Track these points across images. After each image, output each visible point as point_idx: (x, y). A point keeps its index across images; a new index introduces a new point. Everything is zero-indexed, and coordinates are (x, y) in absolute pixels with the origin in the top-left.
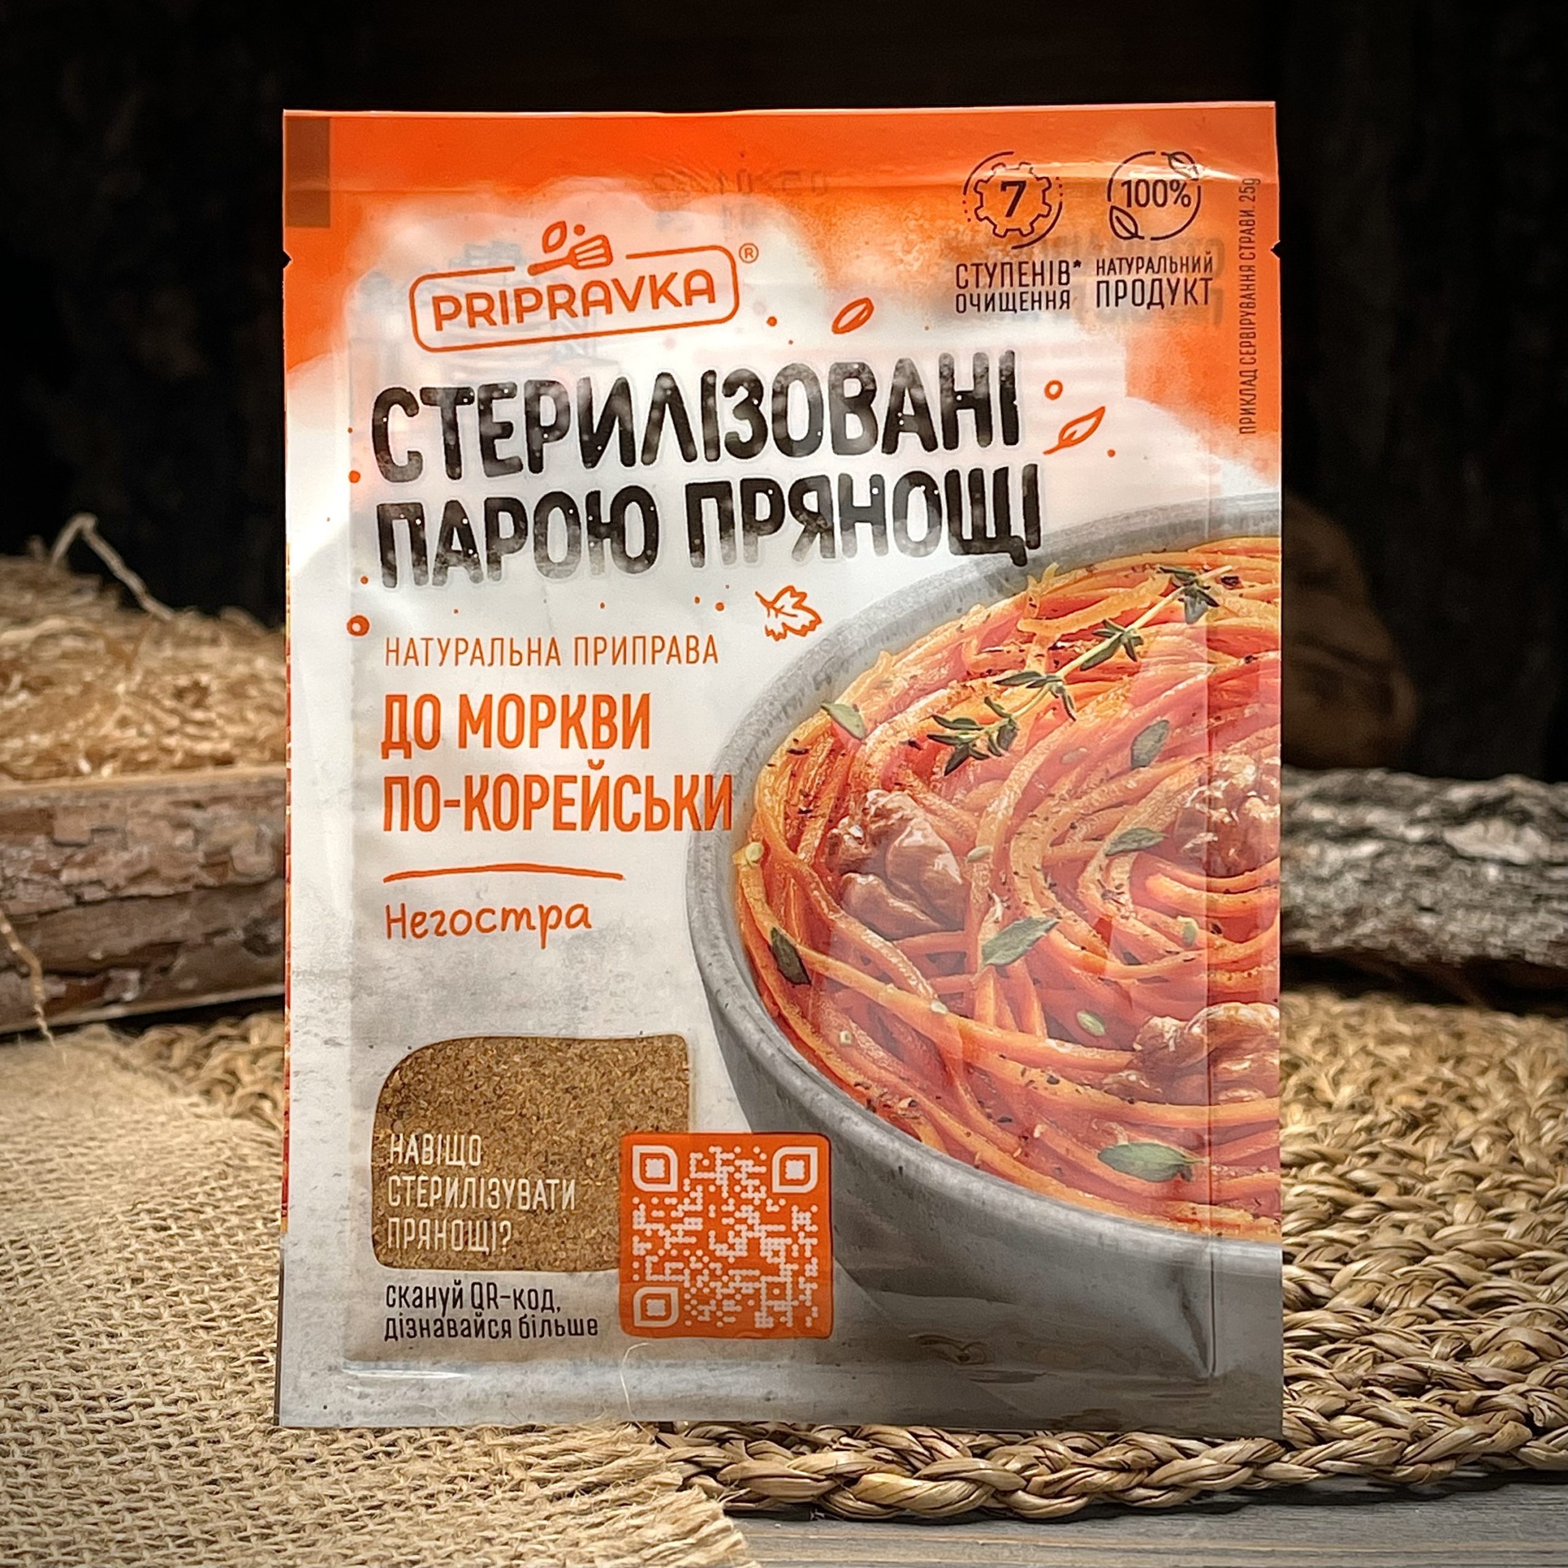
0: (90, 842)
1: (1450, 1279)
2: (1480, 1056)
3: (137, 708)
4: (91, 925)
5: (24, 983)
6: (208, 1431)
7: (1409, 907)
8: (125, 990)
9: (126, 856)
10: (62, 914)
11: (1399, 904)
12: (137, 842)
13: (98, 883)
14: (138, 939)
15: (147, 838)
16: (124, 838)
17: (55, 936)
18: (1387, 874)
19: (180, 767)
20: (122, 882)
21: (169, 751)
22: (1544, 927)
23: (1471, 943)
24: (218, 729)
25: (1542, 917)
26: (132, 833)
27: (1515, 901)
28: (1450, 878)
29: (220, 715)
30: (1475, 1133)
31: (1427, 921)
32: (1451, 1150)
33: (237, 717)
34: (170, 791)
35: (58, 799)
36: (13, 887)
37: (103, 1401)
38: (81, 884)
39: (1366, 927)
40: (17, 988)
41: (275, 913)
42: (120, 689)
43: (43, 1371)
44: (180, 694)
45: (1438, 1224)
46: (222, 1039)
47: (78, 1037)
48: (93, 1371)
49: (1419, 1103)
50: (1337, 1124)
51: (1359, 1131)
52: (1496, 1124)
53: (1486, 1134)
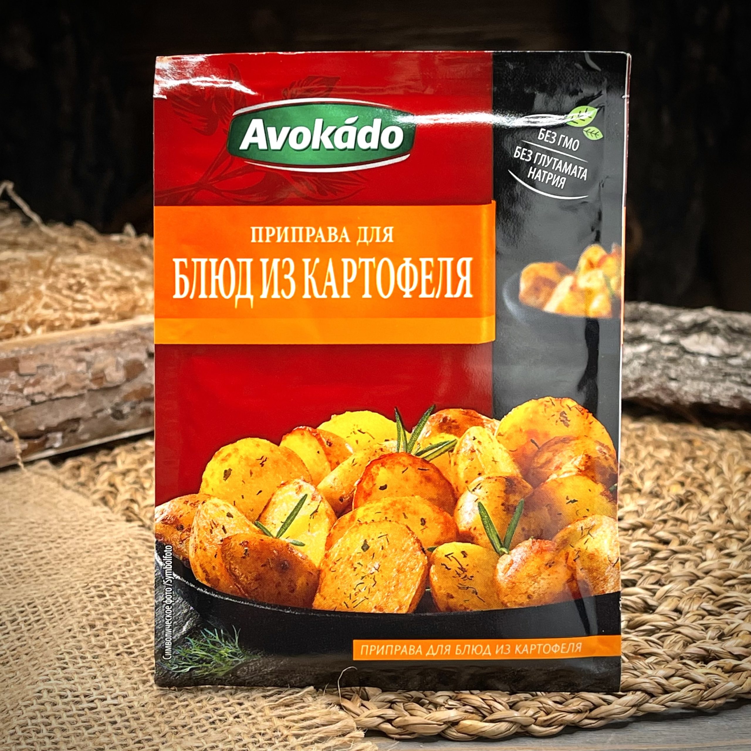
1: (709, 592)
2: (704, 457)
3: (51, 297)
4: (39, 414)
5: (9, 445)
6: (134, 713)
7: (664, 378)
8: (55, 442)
9: (54, 378)
10: (25, 409)
11: (660, 376)
12: (59, 371)
13: (42, 393)
14: (61, 418)
15: (64, 369)
16: (53, 369)
17: (22, 420)
18: (654, 362)
19: (74, 327)
20: (53, 392)
21: (68, 319)
22: (728, 389)
23: (694, 396)
24: (91, 304)
25: (728, 384)
26: (57, 367)
27: (714, 376)
28: (683, 364)
29: (92, 296)
30: (711, 509)
31: (673, 385)
32: (700, 517)
33: (99, 297)
34: (73, 343)
35: (19, 351)
37: (82, 697)
38: (34, 394)
39: (645, 387)
40: (5, 447)
41: (125, 400)
42: (43, 288)
43: (52, 682)
44: (70, 287)
45: (699, 560)
46: (104, 463)
47: (35, 468)
48: (76, 680)
49: (682, 491)
50: (647, 506)
51: (657, 509)
52: (719, 502)
53: (716, 509)
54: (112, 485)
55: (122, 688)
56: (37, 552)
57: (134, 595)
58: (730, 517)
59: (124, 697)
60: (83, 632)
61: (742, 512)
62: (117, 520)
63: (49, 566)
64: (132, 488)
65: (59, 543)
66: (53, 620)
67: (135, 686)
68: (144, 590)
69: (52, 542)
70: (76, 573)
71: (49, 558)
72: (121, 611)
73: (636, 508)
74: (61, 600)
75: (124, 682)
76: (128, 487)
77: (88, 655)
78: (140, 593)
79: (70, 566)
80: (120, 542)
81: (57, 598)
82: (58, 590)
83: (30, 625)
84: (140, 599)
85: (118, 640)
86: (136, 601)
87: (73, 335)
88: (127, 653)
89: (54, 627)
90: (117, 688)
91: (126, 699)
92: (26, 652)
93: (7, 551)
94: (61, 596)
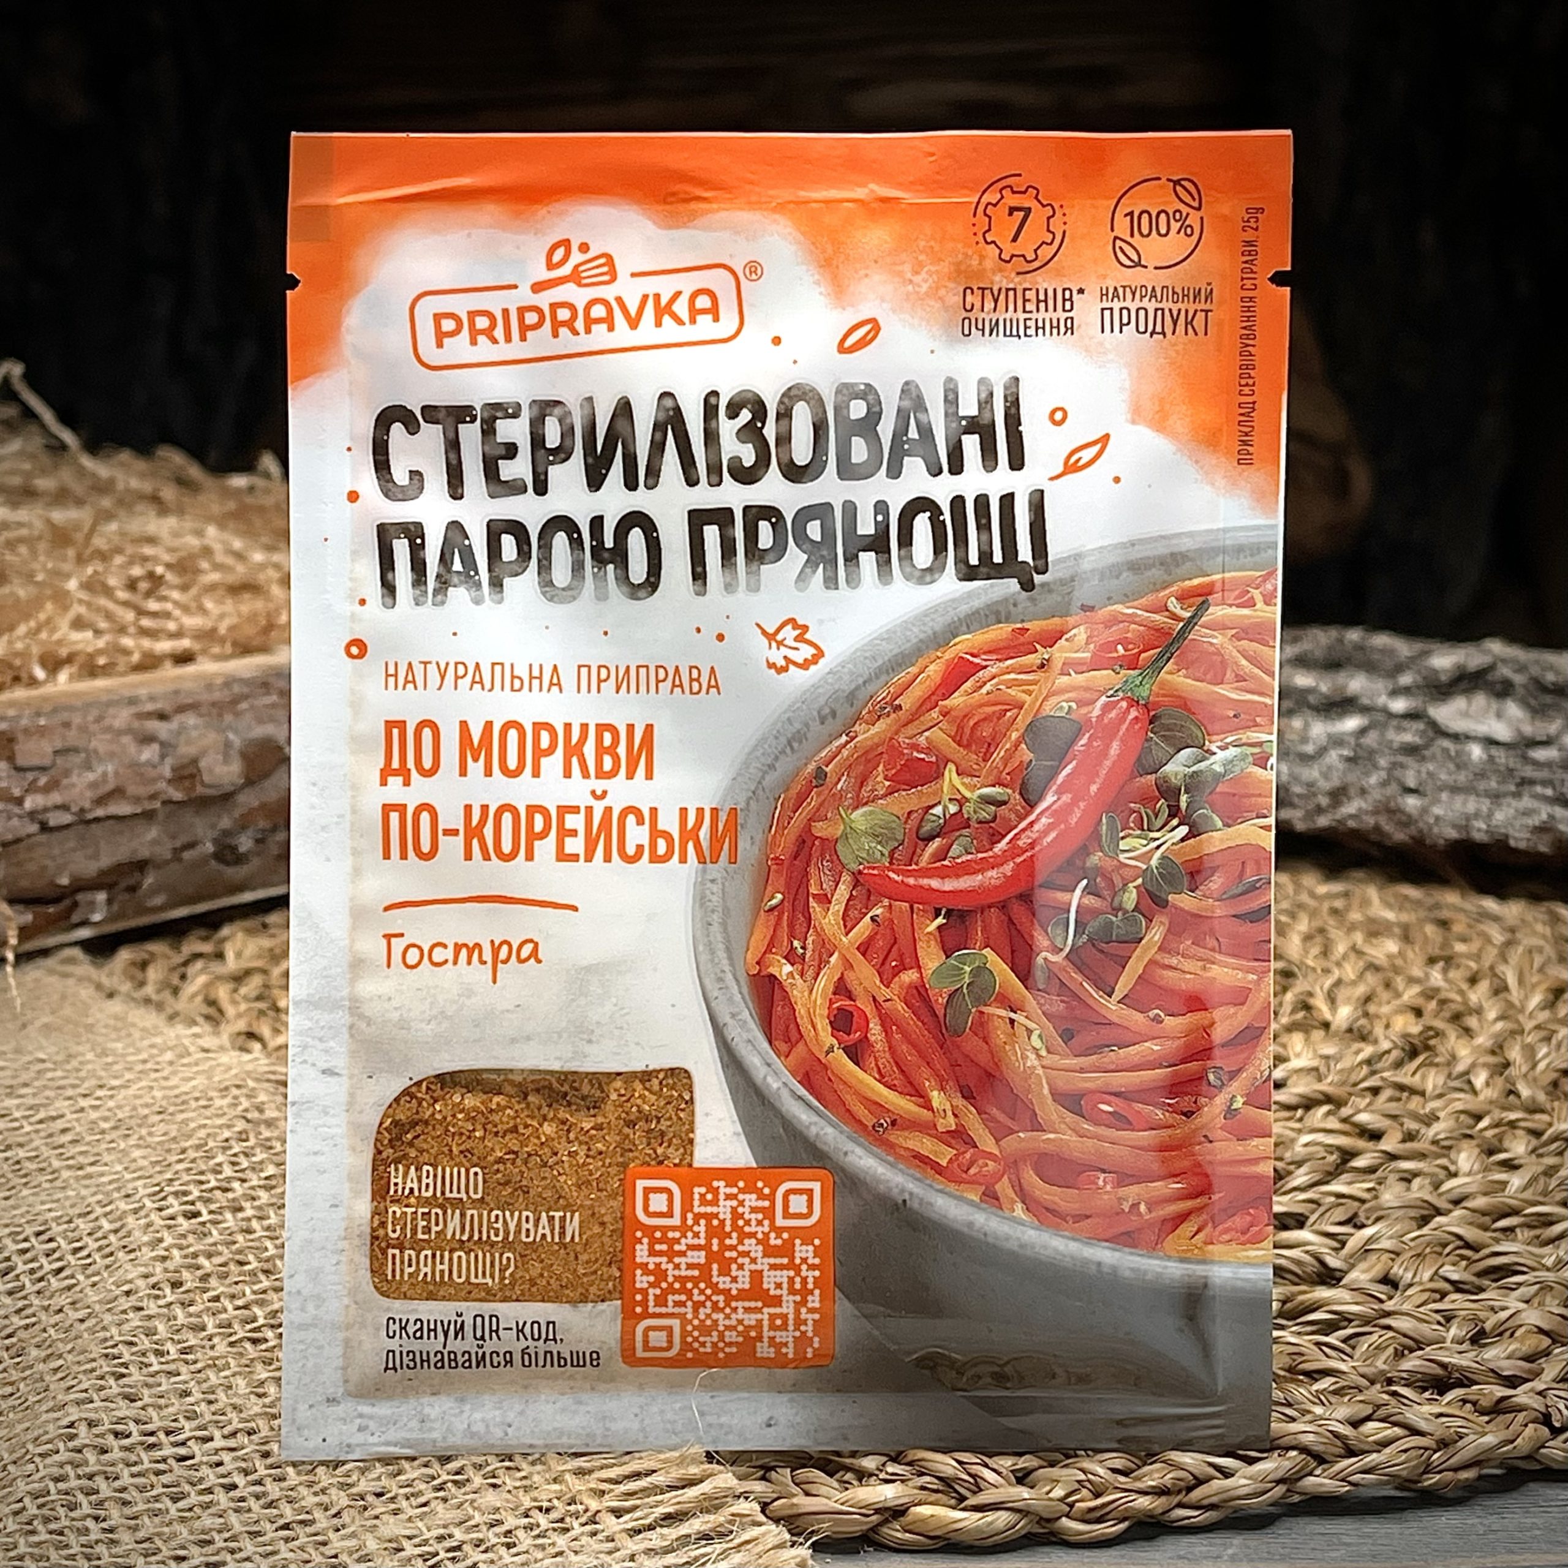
0: (54, 765)
1: (1459, 1243)
2: (1469, 956)
3: (90, 605)
4: (57, 851)
7: (1393, 789)
8: (93, 912)
9: (91, 776)
10: (27, 842)
11: (1384, 784)
12: (100, 760)
13: (64, 807)
14: (106, 861)
15: (112, 755)
16: (88, 757)
17: (19, 864)
18: (1371, 753)
19: (139, 668)
20: (87, 805)
21: (127, 652)
22: (1527, 813)
23: (1455, 826)
24: (177, 620)
25: (1526, 802)
26: (96, 751)
27: (1498, 783)
28: (1433, 757)
29: (176, 603)
30: (1473, 1065)
31: (1412, 803)
32: (1450, 1082)
33: (194, 605)
34: (132, 701)
35: (19, 717)
38: (46, 810)
39: (1350, 808)
41: (243, 825)
42: (72, 585)
44: (131, 585)
45: (1442, 1174)
46: (197, 956)
47: (51, 962)
49: (1415, 1028)
50: (1337, 1058)
51: (1360, 1064)
52: (1493, 1053)
53: (1485, 1065)
54: (212, 1003)
58: (1513, 1084)
61: (1542, 1073)
73: (1315, 1063)
87: (135, 686)
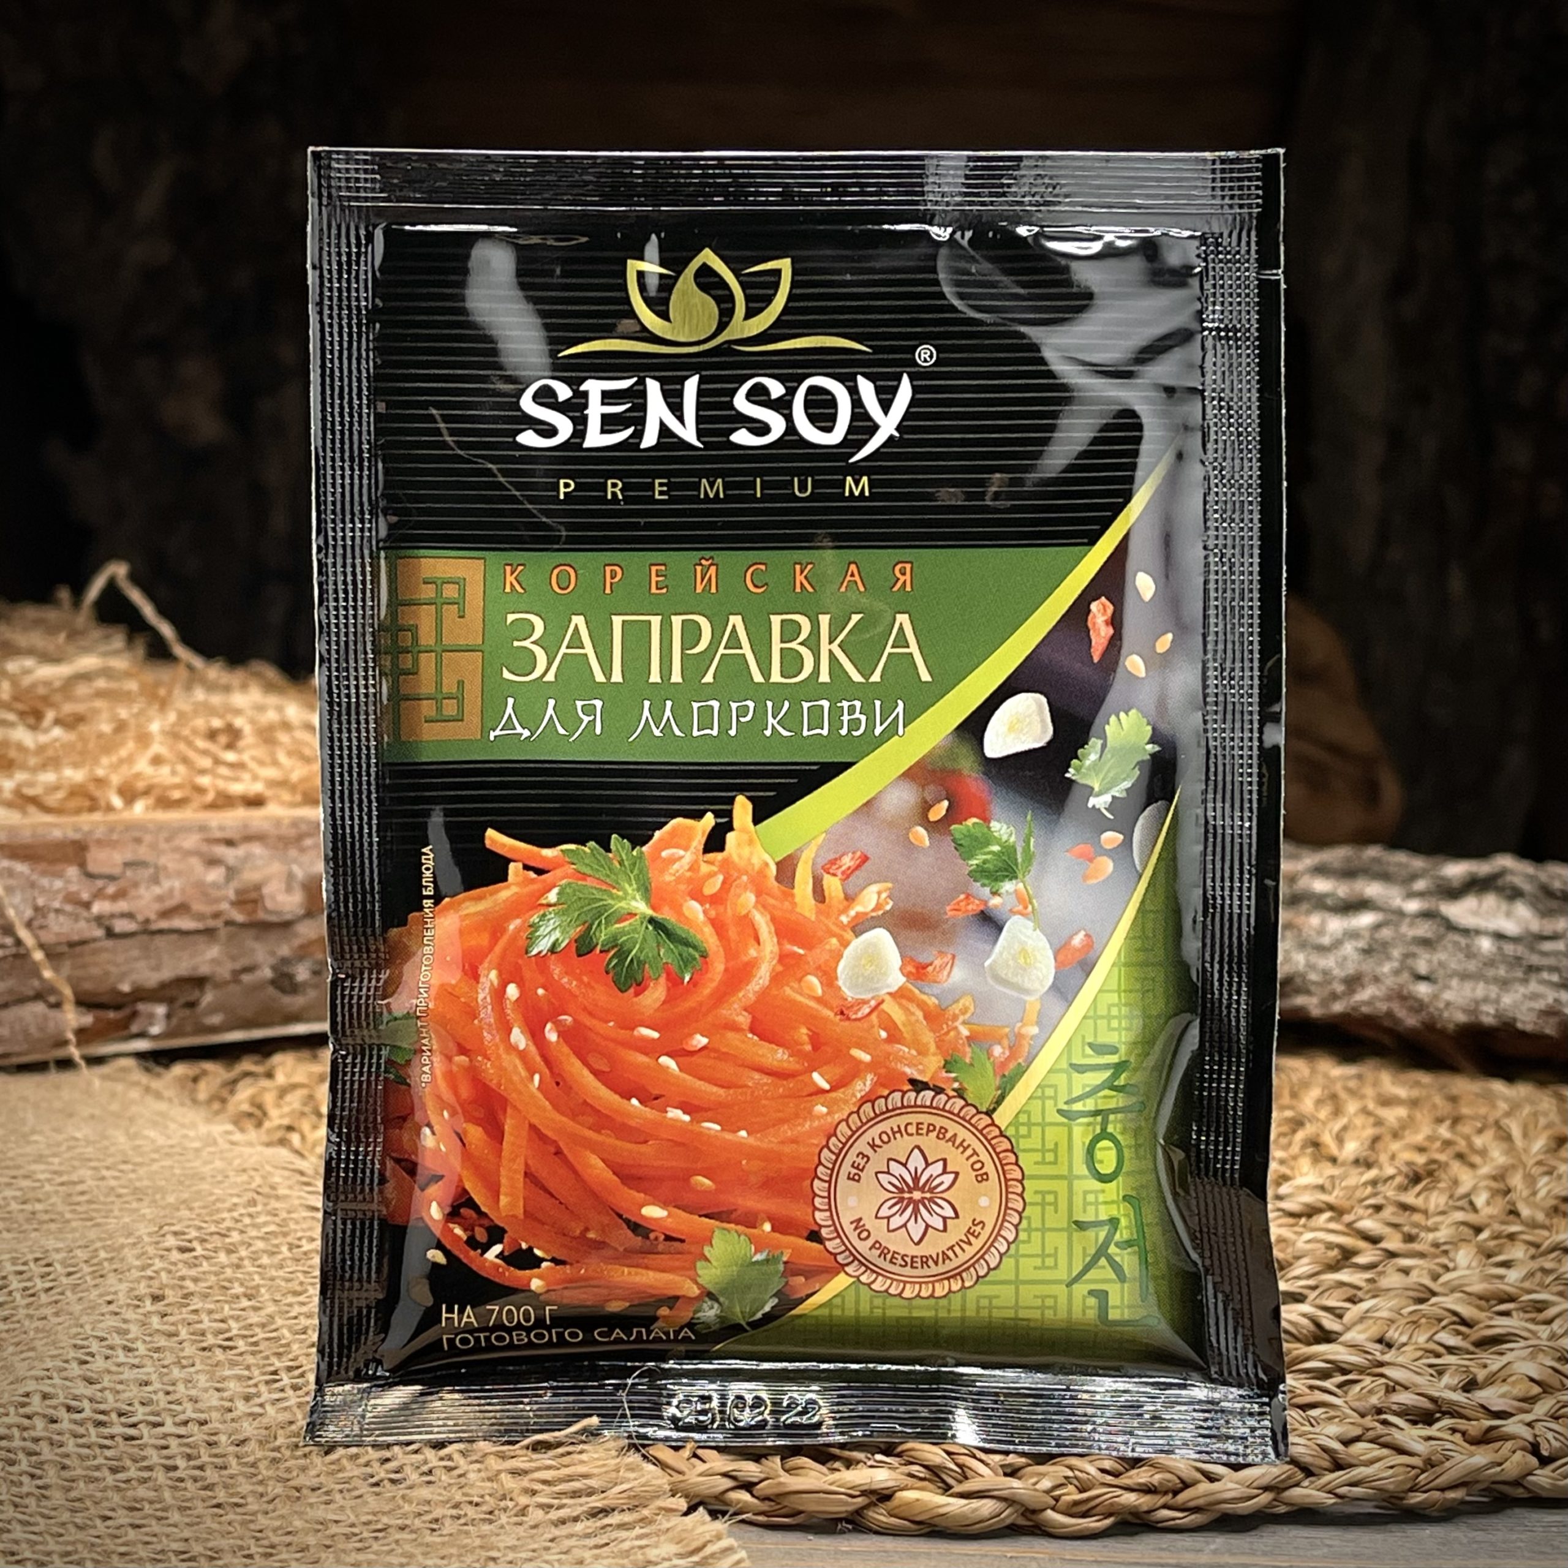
0: (123, 875)
1: (1455, 1319)
2: (1475, 1118)
3: (170, 748)
4: (120, 958)
5: (53, 1013)
7: (1404, 977)
8: (151, 1024)
9: (157, 890)
10: (92, 945)
11: (1397, 972)
12: (169, 876)
13: (130, 916)
14: (166, 974)
15: (179, 874)
16: (156, 872)
17: (84, 966)
18: (1385, 944)
19: (213, 806)
20: (153, 917)
21: (200, 790)
22: (1536, 997)
23: (1465, 1011)
24: (251, 771)
25: (1535, 987)
26: (165, 868)
27: (1509, 972)
28: (1445, 948)
29: (253, 758)
30: (1475, 1188)
31: (1423, 989)
32: (1451, 1203)
33: (268, 760)
34: (203, 828)
35: (91, 832)
36: (44, 917)
37: (114, 1415)
38: (112, 916)
39: (1365, 994)
40: (46, 1018)
41: (303, 952)
42: (154, 728)
43: (57, 1381)
44: (212, 735)
45: (1440, 1270)
46: (247, 1074)
47: (105, 1069)
48: (106, 1383)
49: (1421, 1160)
50: (1343, 1177)
51: (1365, 1184)
52: (1495, 1180)
53: (1487, 1189)
54: (260, 1107)
55: (199, 1405)
56: (74, 1183)
57: (254, 1253)
58: (1514, 1204)
59: (203, 1423)
60: (138, 1306)
61: (1544, 1199)
62: (250, 1144)
63: (94, 1206)
64: (293, 1112)
65: (121, 1171)
66: (80, 1288)
67: (227, 1404)
68: (277, 1246)
69: (108, 1168)
70: (144, 1215)
71: (96, 1191)
72: (222, 1277)
73: (1320, 1181)
74: (103, 1254)
75: (206, 1396)
76: (286, 1109)
77: (139, 1345)
78: (264, 1251)
79: (135, 1205)
80: (244, 1171)
81: (96, 1250)
82: (101, 1239)
83: (33, 1295)
84: (265, 1260)
85: (206, 1324)
86: (259, 1262)
87: (206, 819)
88: (220, 1346)
89: (80, 1299)
90: (189, 1406)
91: (204, 1428)
92: (16, 1340)
93: (14, 1177)
94: (104, 1247)
